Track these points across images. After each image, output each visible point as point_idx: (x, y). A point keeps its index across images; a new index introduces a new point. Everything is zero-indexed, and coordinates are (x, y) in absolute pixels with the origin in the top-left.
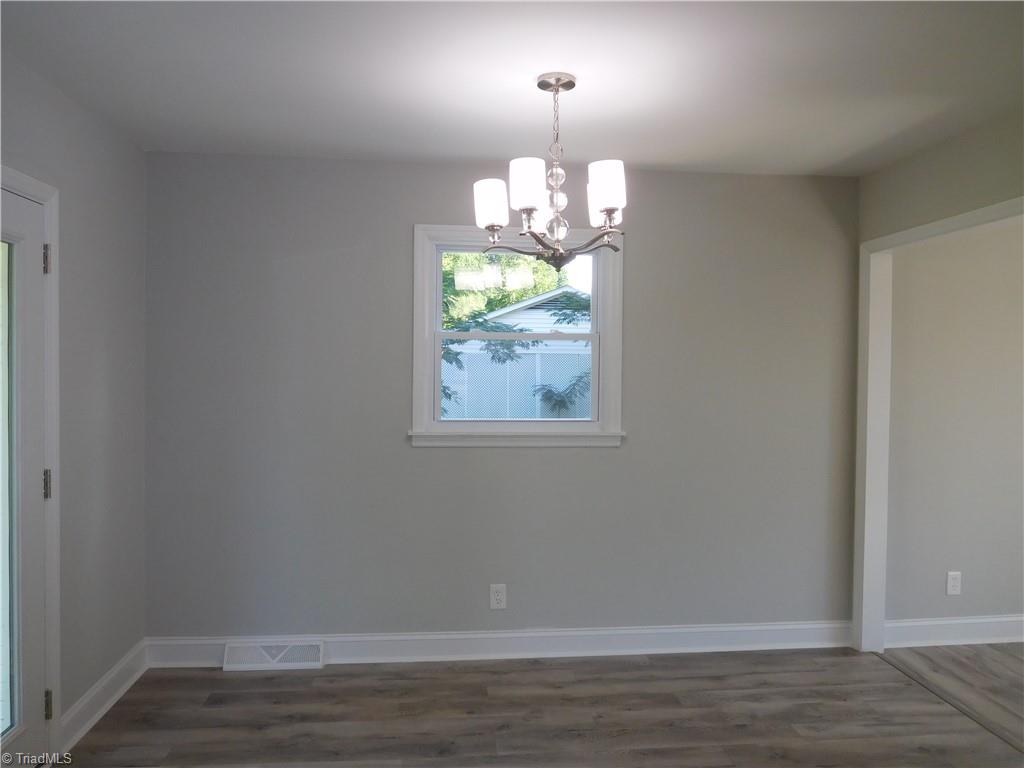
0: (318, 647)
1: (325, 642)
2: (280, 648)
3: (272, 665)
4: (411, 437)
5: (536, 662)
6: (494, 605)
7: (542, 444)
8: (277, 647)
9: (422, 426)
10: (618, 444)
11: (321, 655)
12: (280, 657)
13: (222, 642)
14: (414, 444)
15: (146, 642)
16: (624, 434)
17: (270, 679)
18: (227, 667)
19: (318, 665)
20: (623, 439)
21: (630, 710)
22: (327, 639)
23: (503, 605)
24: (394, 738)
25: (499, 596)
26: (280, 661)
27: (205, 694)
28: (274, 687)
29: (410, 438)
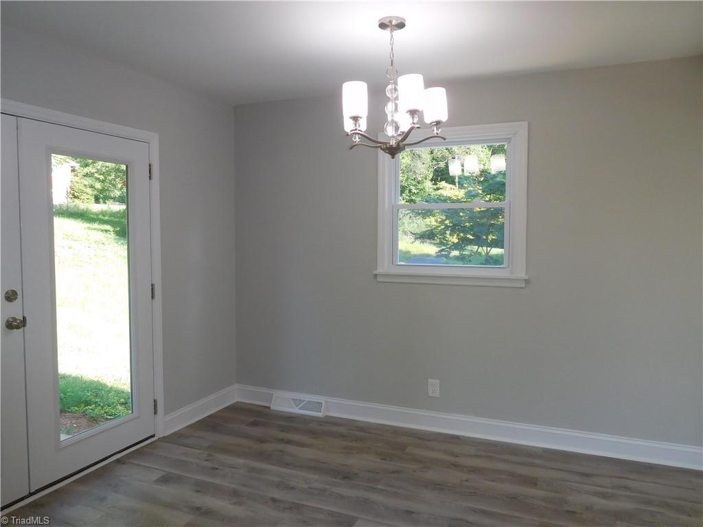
0: (321, 403)
1: (326, 402)
2: (301, 401)
3: (296, 410)
4: (376, 274)
5: (457, 437)
6: (430, 394)
7: (466, 283)
8: (300, 400)
9: (383, 267)
10: (524, 286)
11: (322, 409)
12: (300, 406)
13: (271, 392)
14: (379, 279)
15: (236, 386)
16: (527, 278)
17: (290, 418)
18: (272, 407)
19: (320, 415)
20: (527, 282)
21: (493, 481)
22: (328, 400)
23: (437, 395)
24: (325, 463)
25: (434, 387)
26: (300, 409)
27: (252, 419)
28: (290, 423)
29: (376, 276)
